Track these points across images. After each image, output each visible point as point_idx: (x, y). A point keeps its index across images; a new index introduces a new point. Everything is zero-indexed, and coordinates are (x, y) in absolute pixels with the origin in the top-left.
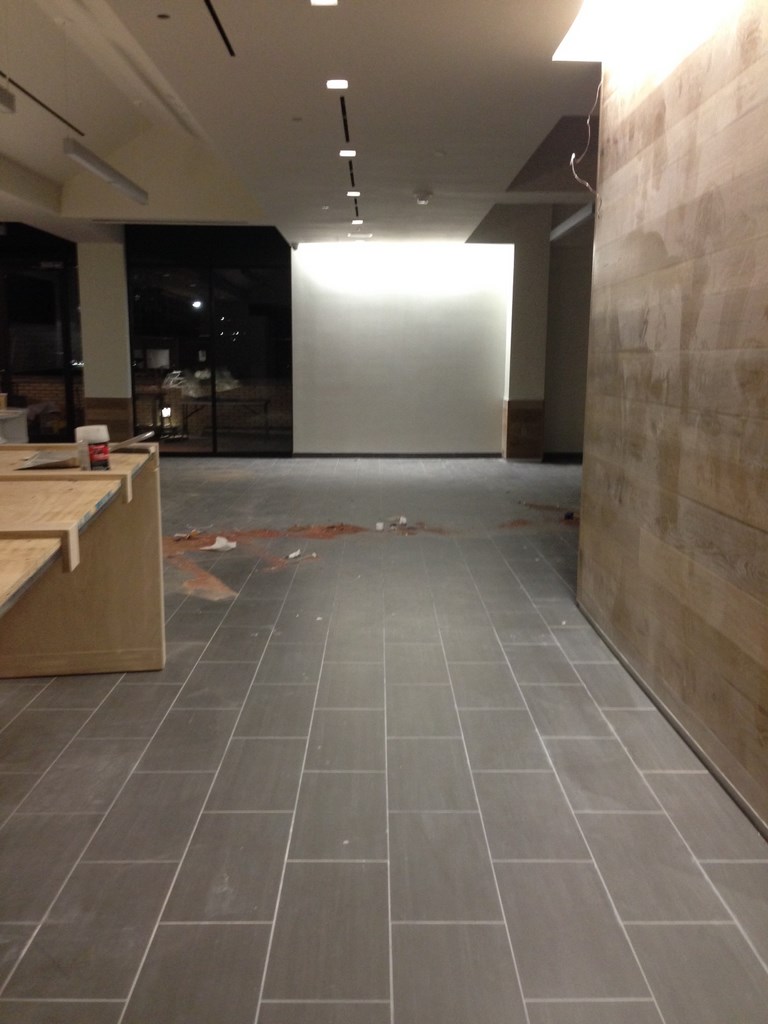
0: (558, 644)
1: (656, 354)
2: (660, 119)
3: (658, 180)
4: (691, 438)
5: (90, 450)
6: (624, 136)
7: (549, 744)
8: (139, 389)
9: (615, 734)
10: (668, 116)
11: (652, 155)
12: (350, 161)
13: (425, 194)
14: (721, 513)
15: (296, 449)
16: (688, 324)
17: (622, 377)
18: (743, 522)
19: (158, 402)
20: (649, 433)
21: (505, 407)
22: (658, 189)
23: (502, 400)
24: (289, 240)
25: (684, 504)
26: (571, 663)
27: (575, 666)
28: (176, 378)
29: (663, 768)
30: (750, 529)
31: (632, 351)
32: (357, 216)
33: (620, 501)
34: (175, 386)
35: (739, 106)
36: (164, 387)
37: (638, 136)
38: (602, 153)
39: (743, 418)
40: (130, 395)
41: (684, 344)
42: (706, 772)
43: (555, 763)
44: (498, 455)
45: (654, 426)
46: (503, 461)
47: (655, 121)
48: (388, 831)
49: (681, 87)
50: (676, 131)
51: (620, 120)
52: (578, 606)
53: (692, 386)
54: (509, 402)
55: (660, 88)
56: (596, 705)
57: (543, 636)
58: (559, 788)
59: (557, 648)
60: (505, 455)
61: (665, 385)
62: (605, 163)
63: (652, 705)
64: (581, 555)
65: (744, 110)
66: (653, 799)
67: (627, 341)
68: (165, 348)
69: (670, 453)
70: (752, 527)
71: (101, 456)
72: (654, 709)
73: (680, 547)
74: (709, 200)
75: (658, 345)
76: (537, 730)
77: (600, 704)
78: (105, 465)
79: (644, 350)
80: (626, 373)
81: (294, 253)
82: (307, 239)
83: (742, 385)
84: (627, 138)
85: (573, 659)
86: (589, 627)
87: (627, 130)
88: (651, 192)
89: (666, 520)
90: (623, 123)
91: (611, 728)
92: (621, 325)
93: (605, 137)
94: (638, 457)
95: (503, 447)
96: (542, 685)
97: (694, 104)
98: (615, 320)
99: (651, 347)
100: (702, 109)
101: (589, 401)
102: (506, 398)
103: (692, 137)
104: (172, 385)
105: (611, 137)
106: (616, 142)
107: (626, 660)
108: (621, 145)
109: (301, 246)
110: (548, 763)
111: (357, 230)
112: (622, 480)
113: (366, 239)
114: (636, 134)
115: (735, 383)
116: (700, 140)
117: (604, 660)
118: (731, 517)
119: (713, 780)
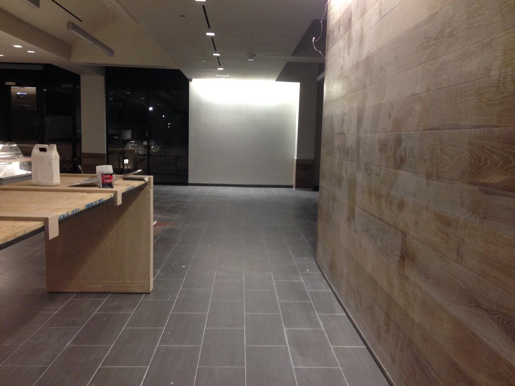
0: (303, 281)
1: (347, 135)
2: (350, 20)
3: (349, 51)
4: (360, 177)
5: (102, 177)
6: (336, 29)
7: (288, 332)
8: (110, 149)
9: (322, 327)
10: (353, 19)
11: (347, 39)
12: (212, 38)
13: (252, 55)
14: (372, 215)
15: (190, 181)
16: (360, 121)
17: (334, 147)
18: (380, 219)
19: (121, 156)
20: (344, 175)
21: (295, 162)
22: (349, 55)
23: (294, 159)
24: (188, 77)
25: (357, 210)
26: (307, 291)
27: (309, 292)
28: (132, 145)
29: (343, 345)
30: (383, 223)
31: (338, 134)
32: (220, 66)
33: (333, 209)
34: (132, 148)
35: (380, 14)
36: (125, 149)
37: (342, 29)
38: (328, 37)
39: (380, 167)
40: (105, 152)
41: (358, 131)
42: (365, 347)
43: (289, 342)
44: (291, 187)
45: (346, 171)
46: (294, 189)
47: (348, 23)
48: (195, 377)
49: (358, 5)
50: (356, 27)
51: (335, 21)
52: (316, 262)
53: (361, 151)
54: (297, 160)
55: (350, 5)
56: (316, 312)
57: (296, 277)
58: (289, 355)
59: (302, 283)
60: (294, 186)
61: (351, 151)
62: (329, 42)
63: (344, 312)
64: (318, 236)
65: (382, 15)
66: (335, 360)
67: (337, 130)
68: (129, 130)
69: (352, 184)
70: (384, 222)
71: (108, 181)
72: (345, 314)
73: (356, 232)
74: (368, 59)
75: (348, 131)
76: (283, 325)
77: (318, 312)
78: (110, 185)
79: (343, 134)
80: (336, 145)
81: (191, 83)
82: (197, 77)
83: (380, 151)
84: (338, 29)
85: (308, 289)
86: (320, 273)
87: (338, 26)
88: (346, 56)
89: (351, 217)
90: (336, 22)
91: (321, 324)
92: (334, 120)
93: (329, 30)
94: (340, 186)
95: (294, 183)
96: (291, 301)
97: (363, 13)
98: (332, 119)
99: (346, 133)
100: (366, 15)
101: (322, 159)
102: (296, 158)
103: (362, 29)
104: (130, 148)
105: (332, 30)
106: (333, 32)
107: (334, 290)
108: (335, 33)
109: (194, 80)
110: (285, 342)
111: (221, 73)
112: (334, 198)
113: (226, 78)
114: (341, 27)
115: (377, 150)
116: (365, 31)
117: (324, 289)
118: (375, 217)
119: (367, 351)
